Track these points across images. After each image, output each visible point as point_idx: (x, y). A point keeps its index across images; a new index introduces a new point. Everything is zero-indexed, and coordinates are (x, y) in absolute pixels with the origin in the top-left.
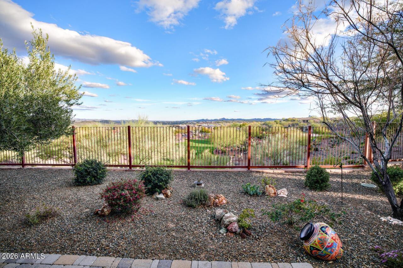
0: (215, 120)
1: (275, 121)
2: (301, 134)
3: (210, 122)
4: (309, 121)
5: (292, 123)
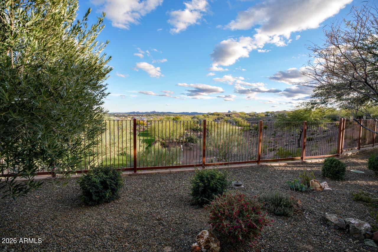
0: (146, 113)
1: (203, 115)
2: (231, 127)
3: (141, 115)
4: (230, 116)
5: (217, 117)
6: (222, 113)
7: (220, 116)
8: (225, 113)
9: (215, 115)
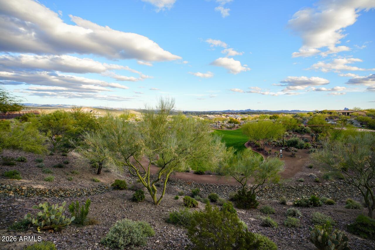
3: (236, 113)
5: (329, 115)
6: (336, 110)
7: (332, 115)
8: (340, 110)
9: (325, 113)
